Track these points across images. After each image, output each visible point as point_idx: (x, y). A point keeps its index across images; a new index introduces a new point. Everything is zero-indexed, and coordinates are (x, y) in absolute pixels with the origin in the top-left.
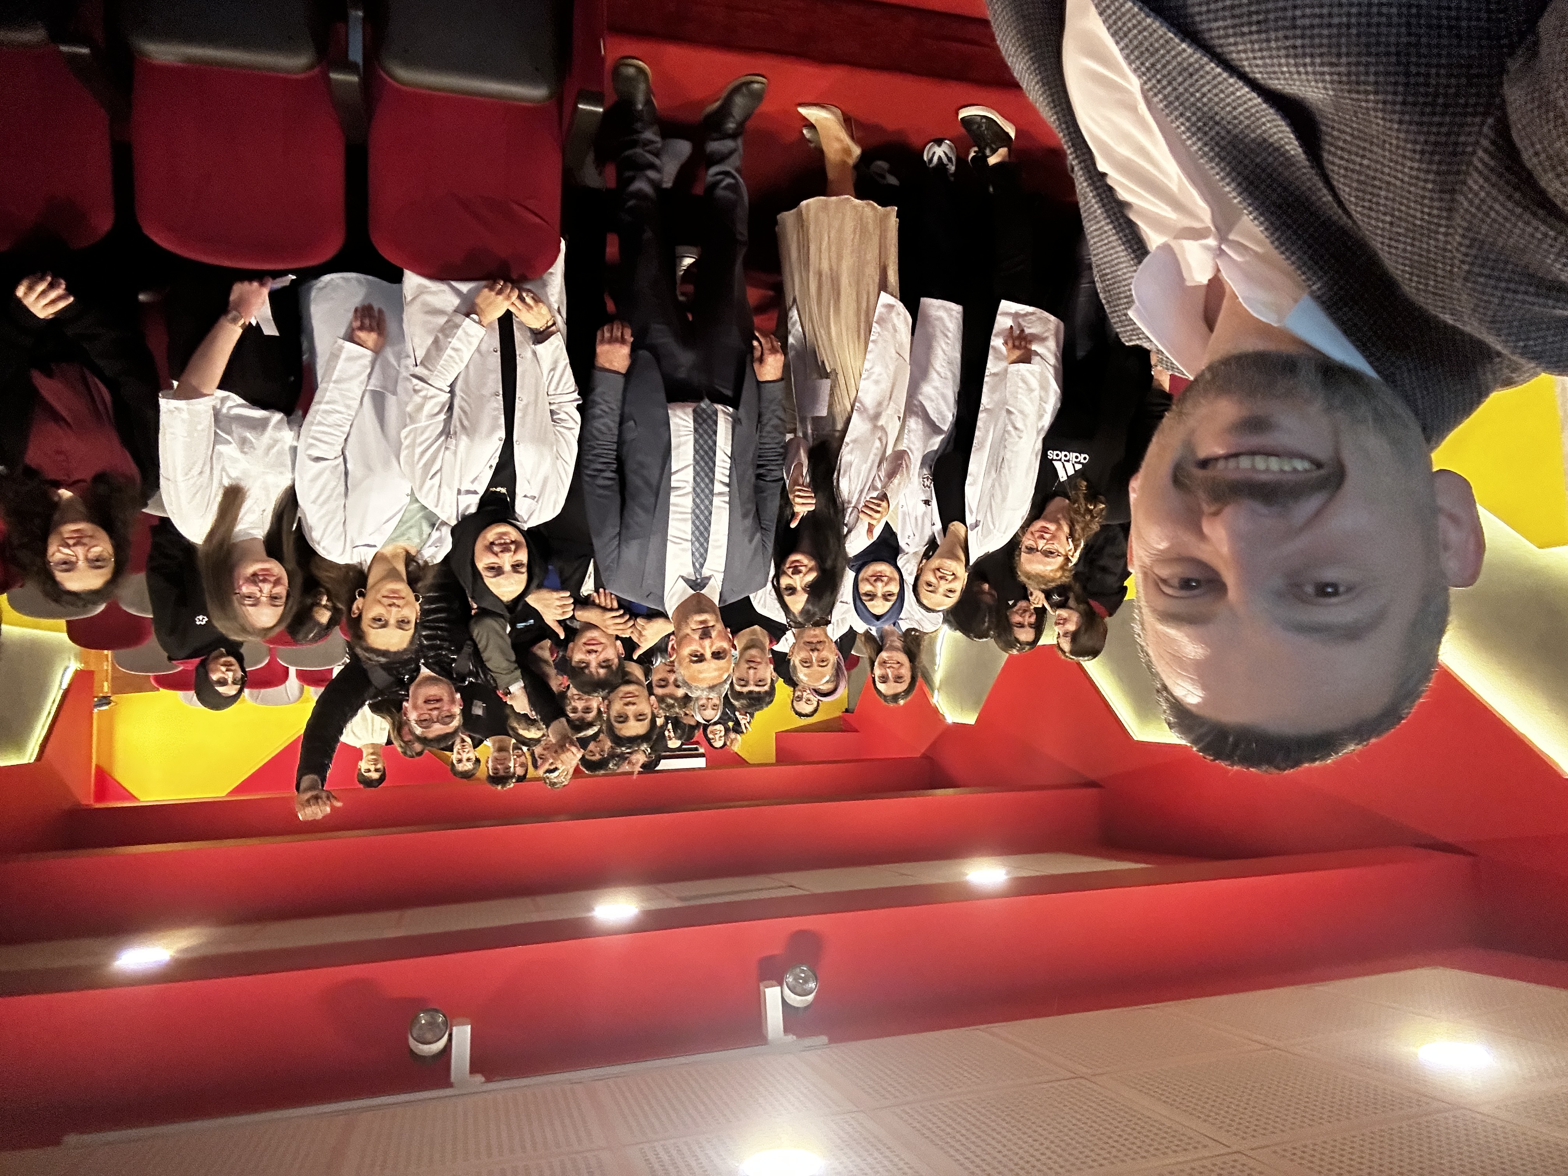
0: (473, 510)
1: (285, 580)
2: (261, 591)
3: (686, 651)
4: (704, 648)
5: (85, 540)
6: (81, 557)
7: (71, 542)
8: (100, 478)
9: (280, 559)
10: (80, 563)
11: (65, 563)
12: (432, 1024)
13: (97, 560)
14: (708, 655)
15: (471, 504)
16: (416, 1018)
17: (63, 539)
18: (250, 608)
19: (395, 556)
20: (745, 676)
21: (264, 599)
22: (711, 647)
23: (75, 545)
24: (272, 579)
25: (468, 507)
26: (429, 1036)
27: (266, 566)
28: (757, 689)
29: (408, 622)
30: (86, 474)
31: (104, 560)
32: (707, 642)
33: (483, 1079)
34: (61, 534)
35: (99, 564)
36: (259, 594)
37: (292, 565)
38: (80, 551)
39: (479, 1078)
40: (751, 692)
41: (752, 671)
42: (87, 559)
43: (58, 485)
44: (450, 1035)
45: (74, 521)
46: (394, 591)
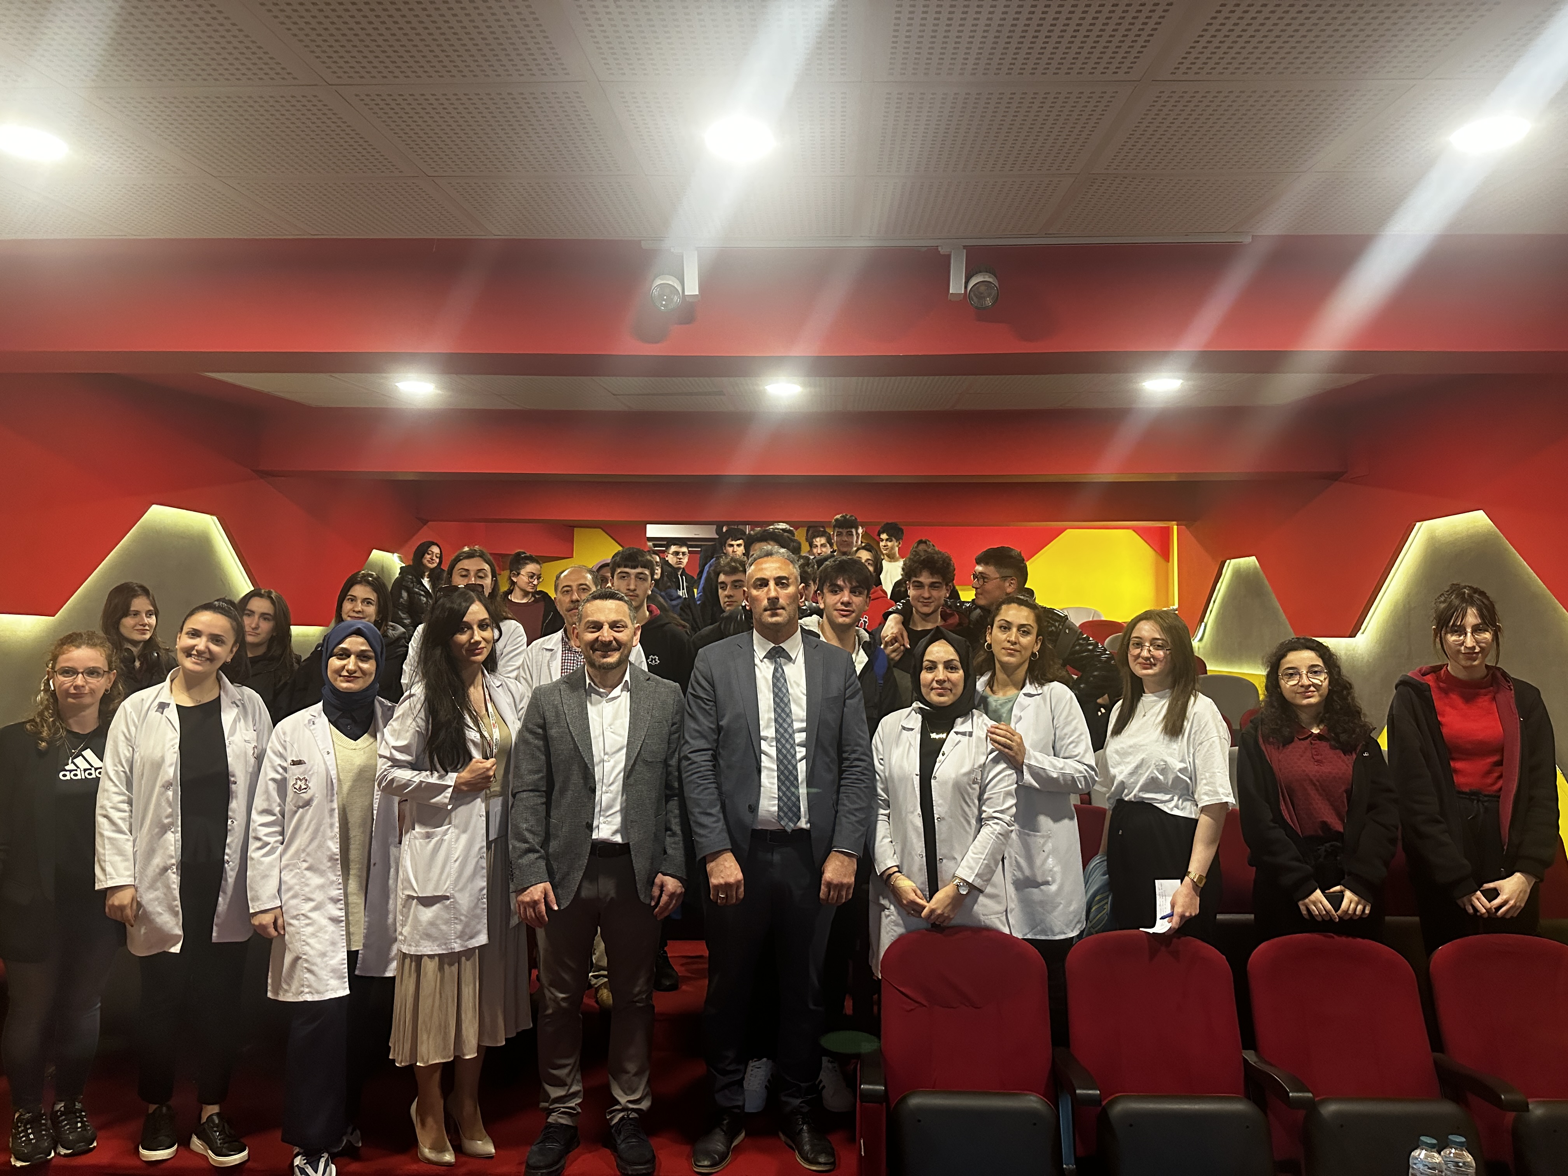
0: (959, 720)
1: (1130, 659)
2: (1149, 651)
3: (791, 590)
4: (776, 590)
5: (1303, 689)
6: (1304, 676)
7: (1312, 689)
8: (1288, 741)
9: (1133, 675)
10: (1305, 672)
11: (1316, 672)
12: (981, 297)
13: (1291, 674)
14: (772, 584)
15: (961, 725)
16: (995, 302)
17: (1318, 690)
18: (1159, 637)
19: (1005, 686)
20: (639, 582)
21: (1147, 644)
22: (769, 590)
23: (1309, 686)
24: (1140, 660)
25: (963, 723)
26: (982, 288)
27: (1145, 672)
28: (627, 570)
29: (1000, 627)
30: (1299, 746)
31: (1286, 675)
32: (773, 594)
33: (940, 249)
34: (1320, 696)
35: (1291, 671)
36: (1151, 648)
37: (1123, 672)
38: (1305, 681)
39: (942, 251)
40: (634, 567)
41: (632, 587)
42: (1301, 675)
43: (1319, 737)
44: (966, 287)
45: (1310, 706)
46: (1011, 655)
